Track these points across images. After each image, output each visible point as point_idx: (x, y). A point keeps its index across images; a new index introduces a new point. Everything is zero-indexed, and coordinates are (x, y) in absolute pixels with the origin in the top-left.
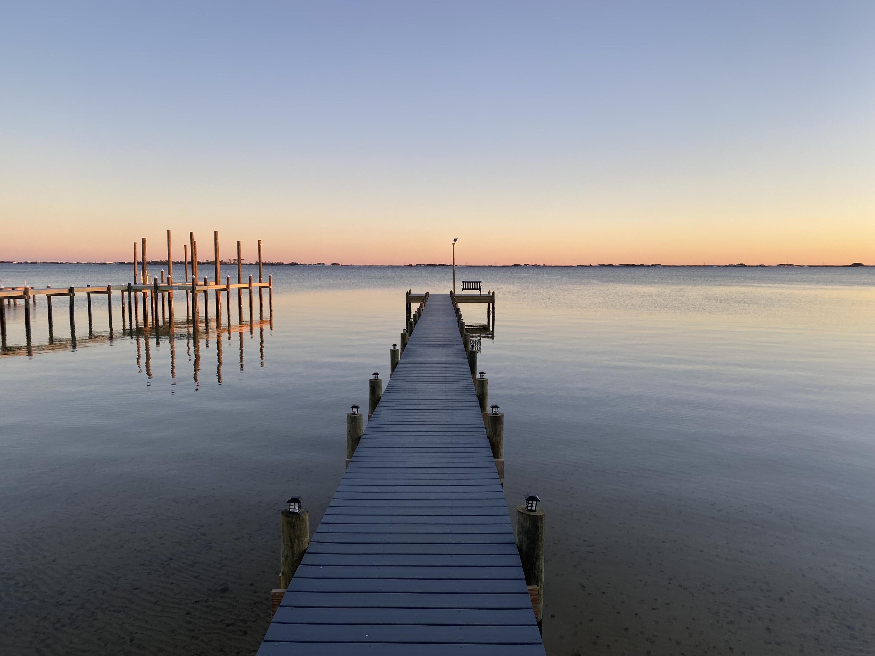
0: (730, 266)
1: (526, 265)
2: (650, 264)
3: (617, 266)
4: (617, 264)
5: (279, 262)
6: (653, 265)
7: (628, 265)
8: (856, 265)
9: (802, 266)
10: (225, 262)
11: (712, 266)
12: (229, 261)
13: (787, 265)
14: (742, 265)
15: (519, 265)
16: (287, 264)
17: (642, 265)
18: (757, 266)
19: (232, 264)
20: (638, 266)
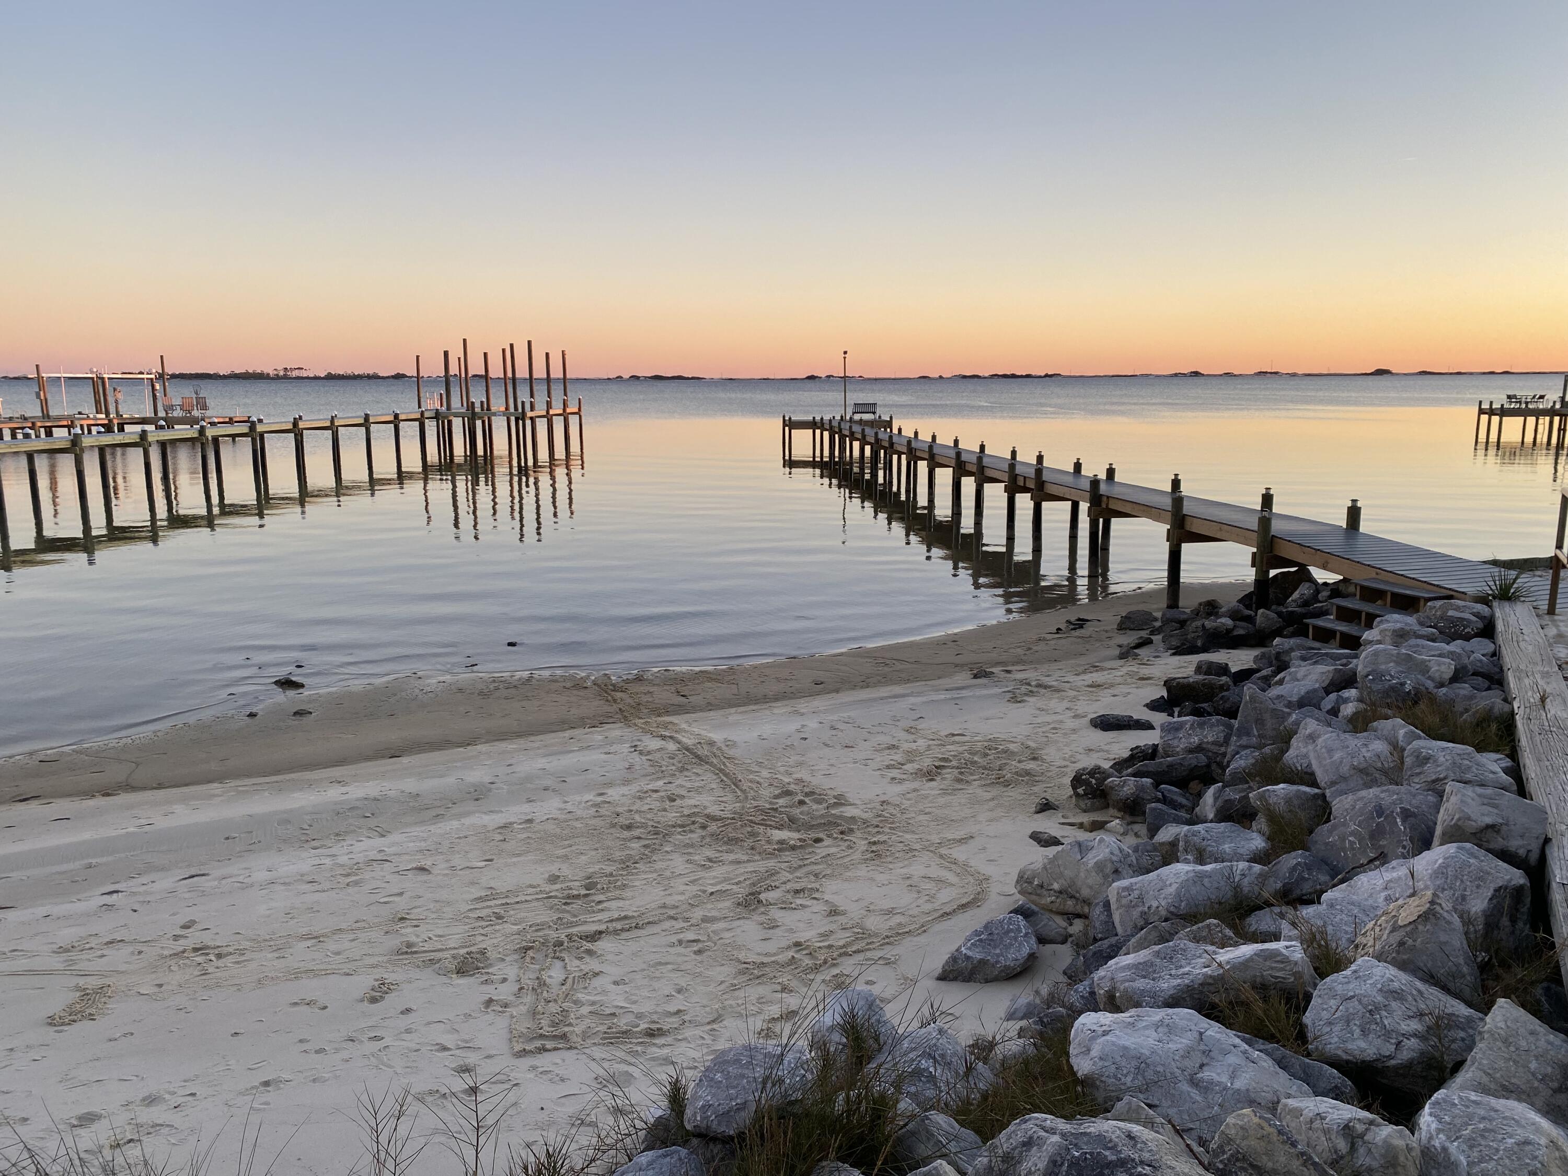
0: (1176, 375)
1: (828, 377)
2: (1043, 374)
3: (985, 378)
4: (986, 375)
5: (371, 373)
6: (1047, 376)
7: (1005, 376)
8: (1380, 372)
9: (1294, 375)
10: (268, 374)
11: (1147, 375)
12: (275, 372)
13: (1271, 373)
14: (1196, 374)
15: (817, 377)
16: (388, 377)
17: (1028, 376)
18: (1221, 375)
19: (273, 379)
20: (1022, 377)
